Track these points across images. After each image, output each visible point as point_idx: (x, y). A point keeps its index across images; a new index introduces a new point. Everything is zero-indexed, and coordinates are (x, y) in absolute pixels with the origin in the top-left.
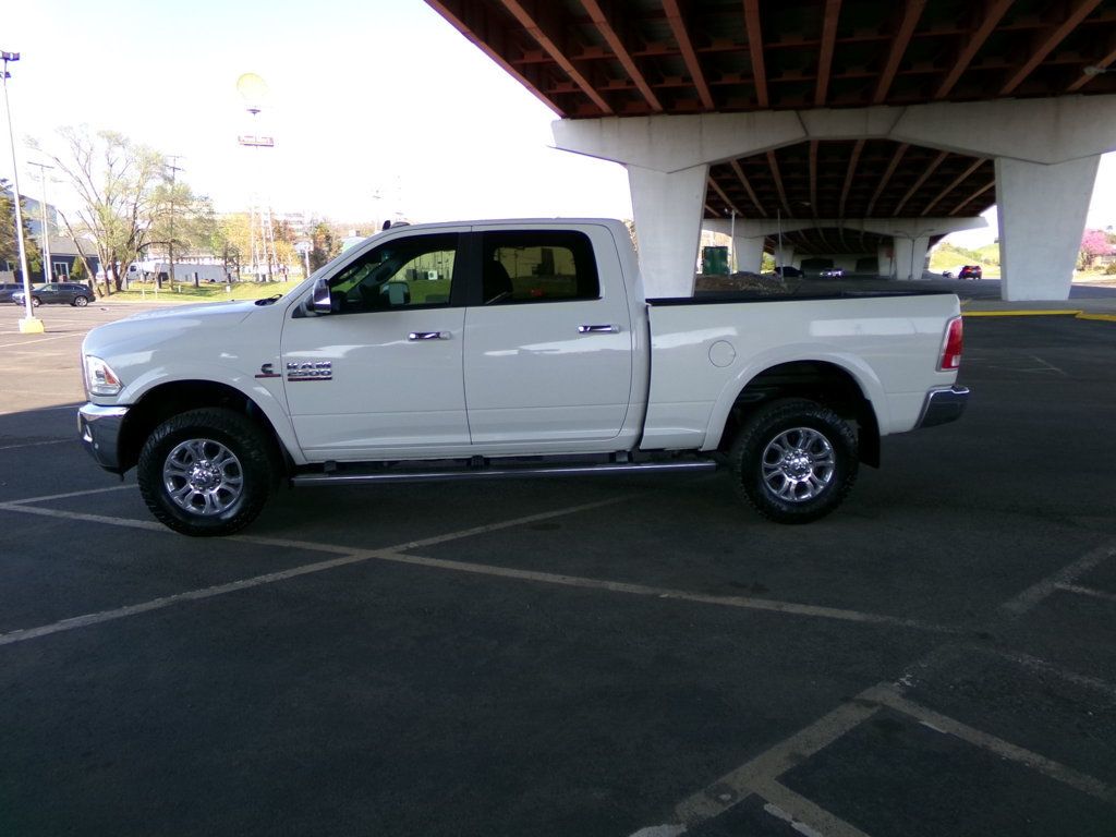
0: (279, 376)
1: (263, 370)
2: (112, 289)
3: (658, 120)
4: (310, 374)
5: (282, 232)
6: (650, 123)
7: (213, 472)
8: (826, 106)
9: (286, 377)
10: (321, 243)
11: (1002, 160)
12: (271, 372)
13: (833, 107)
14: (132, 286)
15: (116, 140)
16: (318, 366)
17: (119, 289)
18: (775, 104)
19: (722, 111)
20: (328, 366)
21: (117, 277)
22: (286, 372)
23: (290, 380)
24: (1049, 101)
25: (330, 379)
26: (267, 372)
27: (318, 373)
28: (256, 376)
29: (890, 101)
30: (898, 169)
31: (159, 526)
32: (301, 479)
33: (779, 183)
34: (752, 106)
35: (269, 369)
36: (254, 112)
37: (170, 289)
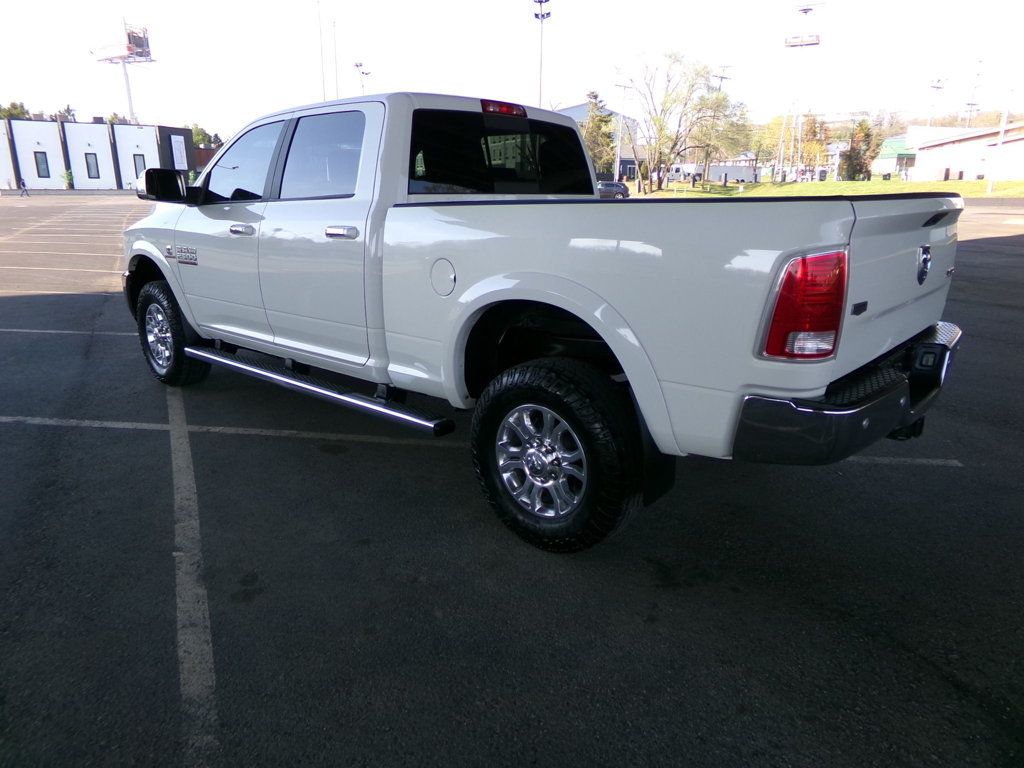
0: (175, 258)
2: (655, 188)
4: (188, 258)
5: (816, 132)
10: (859, 142)
12: (171, 253)
14: (671, 185)
15: (676, 59)
16: (191, 252)
17: (660, 188)
20: (195, 253)
21: (659, 178)
23: (179, 262)
25: (196, 264)
27: (191, 259)
36: (806, 11)
37: (701, 189)
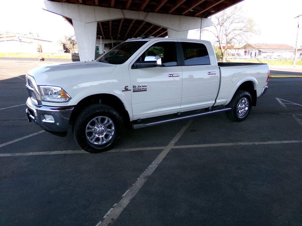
0: (130, 90)
1: (125, 89)
3: (81, 6)
4: (140, 89)
6: (78, 6)
7: (103, 128)
8: (128, 9)
9: (132, 91)
11: (170, 29)
12: (128, 89)
13: (131, 10)
16: (143, 86)
18: (116, 7)
19: (100, 6)
20: (146, 86)
22: (132, 89)
23: (134, 92)
24: (179, 16)
25: (146, 90)
26: (126, 89)
27: (143, 89)
28: (123, 91)
29: (145, 10)
30: (141, 29)
31: (83, 151)
32: (135, 126)
33: (111, 29)
34: (109, 6)
35: (127, 88)
